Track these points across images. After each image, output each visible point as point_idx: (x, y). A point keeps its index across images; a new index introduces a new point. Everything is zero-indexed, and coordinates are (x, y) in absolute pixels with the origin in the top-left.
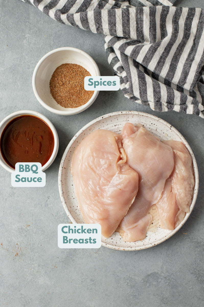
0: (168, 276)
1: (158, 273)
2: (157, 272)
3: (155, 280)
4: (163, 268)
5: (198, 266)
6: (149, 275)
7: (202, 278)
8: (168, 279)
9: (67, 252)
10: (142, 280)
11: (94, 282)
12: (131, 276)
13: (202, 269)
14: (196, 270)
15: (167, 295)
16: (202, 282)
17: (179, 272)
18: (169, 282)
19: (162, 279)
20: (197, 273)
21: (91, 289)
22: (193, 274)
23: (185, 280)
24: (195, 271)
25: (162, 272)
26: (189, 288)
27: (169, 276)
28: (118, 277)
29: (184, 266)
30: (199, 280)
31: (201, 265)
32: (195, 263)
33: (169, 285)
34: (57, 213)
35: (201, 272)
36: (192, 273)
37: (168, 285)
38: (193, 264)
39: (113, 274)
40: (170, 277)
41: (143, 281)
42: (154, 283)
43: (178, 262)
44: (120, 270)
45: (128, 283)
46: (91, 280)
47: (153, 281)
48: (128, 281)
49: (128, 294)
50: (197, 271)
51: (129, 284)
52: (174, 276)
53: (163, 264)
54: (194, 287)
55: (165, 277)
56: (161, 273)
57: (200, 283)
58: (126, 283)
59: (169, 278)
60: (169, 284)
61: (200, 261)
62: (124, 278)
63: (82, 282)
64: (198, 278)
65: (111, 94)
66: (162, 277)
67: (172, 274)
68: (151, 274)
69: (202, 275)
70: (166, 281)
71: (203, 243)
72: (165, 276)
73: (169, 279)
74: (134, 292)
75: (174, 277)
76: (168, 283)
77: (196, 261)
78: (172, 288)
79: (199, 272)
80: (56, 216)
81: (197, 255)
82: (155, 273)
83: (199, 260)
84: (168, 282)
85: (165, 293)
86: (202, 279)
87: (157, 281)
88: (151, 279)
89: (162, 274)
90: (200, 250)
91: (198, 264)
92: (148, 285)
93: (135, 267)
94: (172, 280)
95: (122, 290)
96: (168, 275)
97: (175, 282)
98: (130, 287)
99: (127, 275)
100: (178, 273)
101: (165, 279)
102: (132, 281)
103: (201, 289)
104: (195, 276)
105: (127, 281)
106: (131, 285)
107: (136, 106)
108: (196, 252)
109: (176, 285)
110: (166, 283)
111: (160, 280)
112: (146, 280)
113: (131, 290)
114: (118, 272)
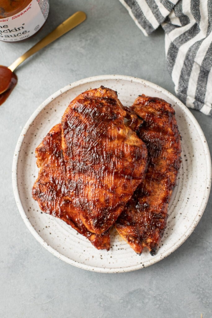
0: (159, 295)
1: (144, 290)
2: (143, 289)
3: (139, 300)
4: (153, 283)
5: (202, 282)
6: (131, 293)
7: (208, 300)
8: (158, 299)
9: (16, 254)
10: (121, 299)
11: (51, 299)
12: (105, 293)
13: (208, 286)
14: (199, 288)
16: (208, 305)
17: (175, 289)
18: (160, 304)
19: (149, 299)
20: (201, 292)
21: (47, 310)
22: (195, 294)
23: (183, 302)
24: (198, 290)
25: (150, 289)
26: (189, 313)
27: (161, 295)
28: (87, 293)
29: (182, 281)
30: (203, 303)
31: (207, 281)
32: (199, 278)
33: (160, 309)
35: (207, 291)
36: (193, 292)
38: (196, 279)
39: (79, 289)
40: (161, 297)
41: (122, 301)
42: (139, 305)
43: (175, 275)
44: (90, 284)
45: (100, 303)
46: (48, 296)
47: (137, 301)
48: (101, 300)
50: (201, 289)
52: (167, 295)
53: (152, 277)
54: (196, 312)
55: (154, 297)
56: (149, 290)
57: (206, 307)
58: (98, 303)
59: (160, 298)
60: (159, 306)
61: (206, 274)
62: (95, 295)
63: (35, 298)
64: (202, 299)
66: (149, 296)
67: (165, 292)
68: (134, 291)
69: (208, 295)
70: (155, 302)
71: (210, 248)
72: (155, 295)
73: (160, 300)
74: (109, 316)
75: (168, 297)
76: (158, 306)
77: (199, 275)
78: (164, 313)
79: (204, 291)
80: (3, 202)
81: (202, 267)
82: (140, 289)
83: (203, 274)
84: (158, 304)
86: (207, 302)
87: (143, 302)
88: (134, 298)
89: (151, 292)
90: (207, 259)
91: (203, 279)
92: (129, 307)
93: (111, 280)
94: (165, 301)
95: (92, 314)
96: (160, 293)
97: (169, 304)
98: (103, 309)
99: (99, 292)
100: (174, 292)
101: (155, 299)
102: (106, 300)
103: (206, 316)
104: (198, 296)
105: (99, 299)
106: (105, 306)
107: (123, 57)
108: (200, 262)
109: (170, 309)
110: (156, 305)
111: (147, 300)
112: (127, 300)
113: (104, 314)
114: (87, 287)
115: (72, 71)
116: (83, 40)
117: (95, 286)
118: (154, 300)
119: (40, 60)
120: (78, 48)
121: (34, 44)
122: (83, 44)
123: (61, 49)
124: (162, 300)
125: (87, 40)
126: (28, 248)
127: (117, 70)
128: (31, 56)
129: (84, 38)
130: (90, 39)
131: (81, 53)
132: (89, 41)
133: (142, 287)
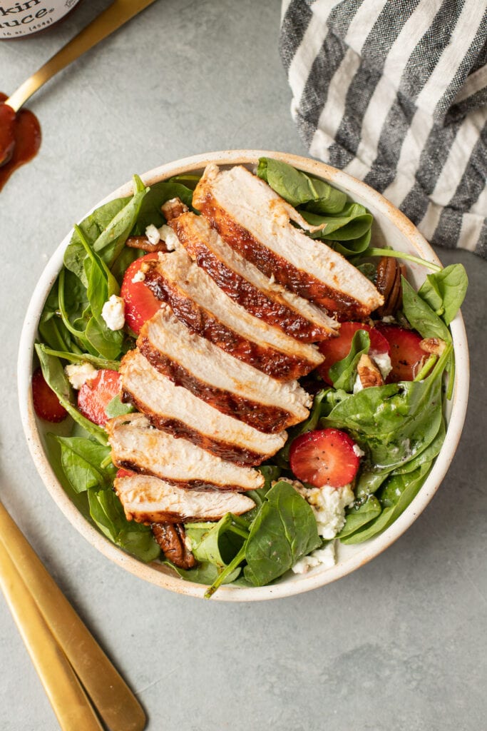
0: (415, 656)
1: (378, 648)
2: (377, 645)
3: (369, 672)
4: (399, 628)
6: (346, 657)
8: (414, 667)
10: (323, 674)
11: (150, 682)
12: (282, 662)
15: (412, 727)
17: (455, 641)
18: (419, 678)
19: (393, 669)
23: (475, 672)
25: (393, 643)
27: (421, 658)
28: (237, 664)
29: (471, 620)
33: (421, 691)
34: (17, 440)
37: (417, 688)
39: (219, 654)
40: (422, 661)
41: (326, 677)
42: (367, 684)
43: (452, 606)
44: (245, 640)
45: (272, 687)
46: (141, 676)
47: (362, 676)
48: (274, 679)
49: (272, 724)
51: (277, 691)
52: (436, 656)
53: (397, 615)
55: (405, 662)
56: (392, 646)
58: (267, 687)
59: (420, 664)
60: (419, 684)
62: (259, 667)
65: (205, 25)
66: (393, 662)
67: (430, 649)
68: (355, 651)
70: (408, 676)
72: (405, 659)
73: (419, 668)
74: (296, 716)
75: (438, 660)
76: (414, 683)
78: (430, 701)
82: (370, 646)
84: (416, 680)
85: (404, 718)
87: (378, 676)
88: (356, 668)
89: (395, 651)
92: (344, 691)
93: (296, 628)
94: (431, 670)
95: (253, 713)
96: (418, 653)
97: (442, 678)
98: (280, 700)
99: (269, 659)
100: (452, 647)
101: (407, 668)
102: (285, 677)
105: (268, 676)
106: (285, 692)
109: (445, 688)
110: (409, 682)
111: (387, 673)
112: (339, 673)
113: (283, 712)
114: (237, 647)
115: (166, 104)
116: (191, 25)
117: (257, 645)
118: (405, 669)
119: (81, 80)
120: (179, 46)
121: (65, 42)
122: (190, 36)
123: (134, 51)
124: (425, 668)
125: (199, 25)
126: (83, 561)
127: (280, 98)
128: (60, 74)
129: (191, 20)
130: (207, 22)
131: (186, 58)
132: (204, 28)
133: (373, 640)
